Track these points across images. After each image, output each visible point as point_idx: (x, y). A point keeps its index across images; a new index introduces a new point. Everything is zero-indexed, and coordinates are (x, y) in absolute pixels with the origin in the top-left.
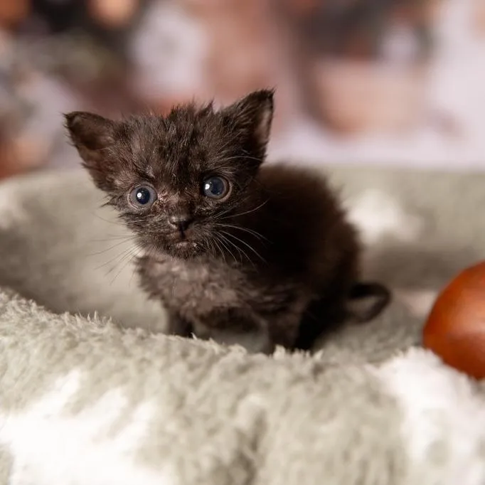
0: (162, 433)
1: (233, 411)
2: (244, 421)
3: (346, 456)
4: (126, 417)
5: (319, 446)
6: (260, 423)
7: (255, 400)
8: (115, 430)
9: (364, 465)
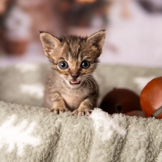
0: (37, 129)
1: (54, 123)
2: (57, 125)
3: (81, 132)
4: (28, 126)
5: (74, 130)
6: (60, 125)
7: (59, 120)
8: (25, 129)
9: (85, 134)
